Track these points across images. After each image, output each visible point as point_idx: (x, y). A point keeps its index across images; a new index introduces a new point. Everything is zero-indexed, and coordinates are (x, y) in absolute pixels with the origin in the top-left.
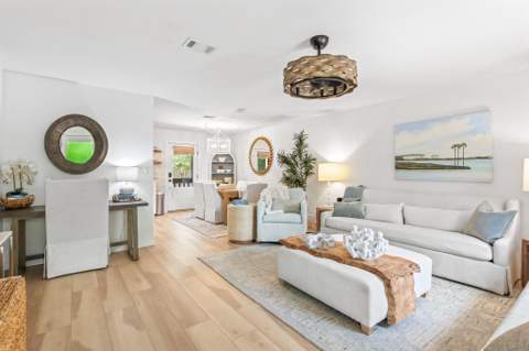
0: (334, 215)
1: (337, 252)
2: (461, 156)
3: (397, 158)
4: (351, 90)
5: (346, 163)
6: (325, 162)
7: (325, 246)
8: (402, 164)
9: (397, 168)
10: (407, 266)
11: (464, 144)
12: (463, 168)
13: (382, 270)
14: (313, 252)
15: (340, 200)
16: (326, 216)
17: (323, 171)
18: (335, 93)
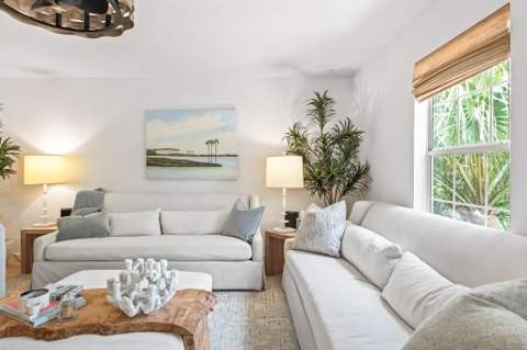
0: (59, 239)
1: (94, 314)
2: (214, 153)
3: (149, 152)
4: (119, 33)
5: (77, 156)
6: (34, 152)
7: (70, 312)
8: (154, 160)
9: (149, 164)
10: (203, 300)
11: (217, 141)
12: (216, 165)
13: (180, 322)
14: (43, 334)
15: (65, 213)
16: (43, 243)
17: (33, 168)
18: (85, 30)
